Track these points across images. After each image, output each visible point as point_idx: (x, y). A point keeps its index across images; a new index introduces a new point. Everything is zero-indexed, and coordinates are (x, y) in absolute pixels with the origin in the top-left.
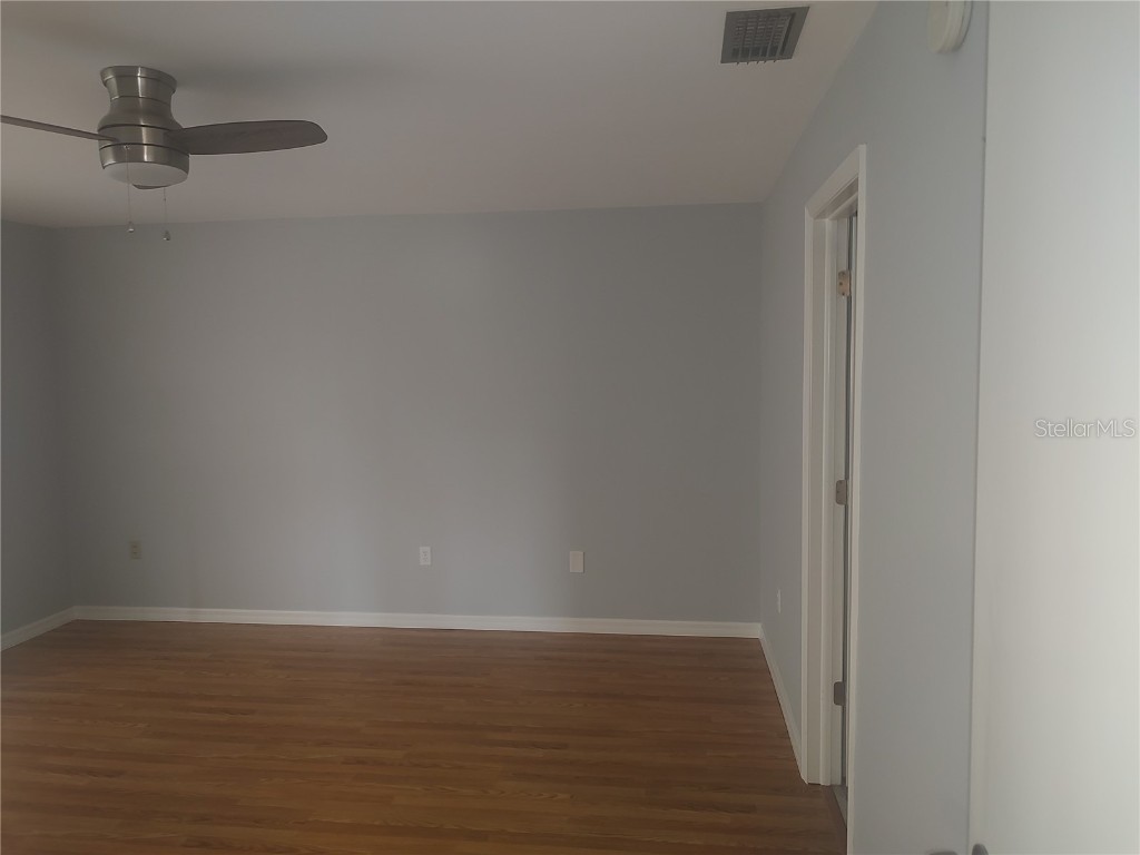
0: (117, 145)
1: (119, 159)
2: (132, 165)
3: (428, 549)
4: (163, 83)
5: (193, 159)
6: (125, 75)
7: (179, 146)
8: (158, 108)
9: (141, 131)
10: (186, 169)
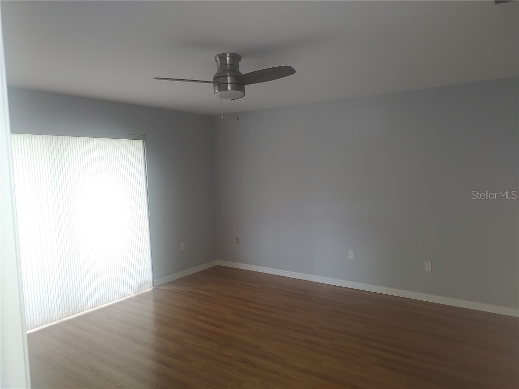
0: (219, 85)
1: (220, 90)
2: (224, 92)
3: (352, 252)
4: (236, 58)
5: (247, 87)
6: (222, 57)
7: (241, 82)
8: (234, 69)
9: (227, 79)
10: (243, 91)
